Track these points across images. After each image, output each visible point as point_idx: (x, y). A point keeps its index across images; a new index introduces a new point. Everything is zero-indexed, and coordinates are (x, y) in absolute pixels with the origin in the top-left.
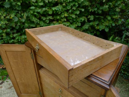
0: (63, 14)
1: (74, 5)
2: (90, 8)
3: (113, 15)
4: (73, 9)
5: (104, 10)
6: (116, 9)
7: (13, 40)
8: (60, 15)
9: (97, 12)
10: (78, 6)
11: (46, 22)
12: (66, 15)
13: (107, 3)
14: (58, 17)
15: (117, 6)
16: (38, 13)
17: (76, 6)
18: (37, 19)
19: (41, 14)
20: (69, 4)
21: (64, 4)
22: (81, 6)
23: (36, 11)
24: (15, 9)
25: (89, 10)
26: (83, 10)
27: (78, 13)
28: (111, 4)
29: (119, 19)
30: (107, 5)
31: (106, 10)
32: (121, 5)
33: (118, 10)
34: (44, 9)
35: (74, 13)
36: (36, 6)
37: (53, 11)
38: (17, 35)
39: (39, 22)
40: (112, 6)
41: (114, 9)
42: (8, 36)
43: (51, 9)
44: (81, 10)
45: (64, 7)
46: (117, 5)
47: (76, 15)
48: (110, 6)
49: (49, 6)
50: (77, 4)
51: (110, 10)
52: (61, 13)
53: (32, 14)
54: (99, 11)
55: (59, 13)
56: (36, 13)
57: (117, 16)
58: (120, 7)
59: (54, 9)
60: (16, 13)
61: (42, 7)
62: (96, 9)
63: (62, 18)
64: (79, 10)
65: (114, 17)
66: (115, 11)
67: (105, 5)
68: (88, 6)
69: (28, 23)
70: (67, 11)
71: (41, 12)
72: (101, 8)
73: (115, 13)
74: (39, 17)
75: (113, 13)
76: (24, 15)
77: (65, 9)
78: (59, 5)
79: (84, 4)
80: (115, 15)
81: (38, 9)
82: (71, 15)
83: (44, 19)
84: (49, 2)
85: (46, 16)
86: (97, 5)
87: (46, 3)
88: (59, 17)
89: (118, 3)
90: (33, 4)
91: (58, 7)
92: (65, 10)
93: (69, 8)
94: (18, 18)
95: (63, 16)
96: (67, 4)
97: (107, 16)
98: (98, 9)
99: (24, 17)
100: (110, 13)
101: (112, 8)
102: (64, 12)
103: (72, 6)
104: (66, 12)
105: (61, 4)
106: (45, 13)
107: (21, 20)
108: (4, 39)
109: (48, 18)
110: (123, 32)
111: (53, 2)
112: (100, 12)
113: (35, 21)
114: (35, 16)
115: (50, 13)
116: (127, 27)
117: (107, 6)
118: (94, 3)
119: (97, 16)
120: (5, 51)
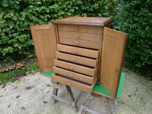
1: (69, 4)
2: (82, 7)
3: (103, 12)
4: (68, 7)
5: (95, 8)
6: (105, 6)
7: (12, 40)
8: (57, 13)
9: (89, 10)
10: (72, 4)
11: (44, 20)
12: (63, 13)
13: (97, 2)
14: (55, 16)
15: (105, 5)
16: (36, 11)
17: (71, 5)
18: (36, 17)
19: (39, 13)
20: (64, 3)
21: (60, 3)
22: (75, 5)
23: (35, 9)
24: (13, 8)
25: (82, 8)
26: (77, 8)
27: (73, 11)
28: (100, 2)
29: (108, 16)
30: (97, 3)
31: (97, 8)
32: (109, 3)
33: (106, 8)
34: (42, 8)
35: (69, 11)
36: (34, 5)
37: (50, 10)
38: (16, 34)
39: (37, 21)
40: (101, 5)
41: (104, 7)
42: (7, 36)
43: (47, 8)
44: (75, 8)
45: (60, 5)
46: (105, 3)
47: (71, 13)
48: (99, 4)
49: (46, 5)
50: (71, 2)
51: (100, 8)
52: (58, 11)
53: (31, 13)
54: (90, 9)
55: (57, 11)
56: (35, 12)
57: (106, 13)
58: (108, 5)
59: (51, 7)
60: (14, 12)
61: (40, 6)
62: (88, 7)
63: (59, 16)
64: (73, 8)
65: (104, 14)
66: (104, 9)
67: (96, 3)
68: (81, 4)
69: (27, 22)
70: (63, 9)
71: (40, 11)
72: (92, 7)
73: (105, 10)
74: (37, 15)
75: (103, 11)
76: (22, 14)
77: (61, 7)
78: (55, 3)
79: (78, 3)
80: (104, 12)
81: (36, 7)
82: (66, 13)
83: (42, 17)
84: (46, 1)
85: (44, 14)
86: (88, 4)
87: (43, 2)
88: (57, 15)
89: (106, 2)
90: (32, 3)
91: (54, 5)
92: (61, 9)
93: (64, 6)
94: (17, 17)
95: (59, 14)
96: (63, 3)
97: (98, 14)
98: (90, 7)
99: (22, 16)
100: (100, 11)
101: (101, 7)
102: (60, 10)
103: (67, 4)
104: (62, 11)
105: (57, 2)
106: (43, 12)
107: (20, 19)
108: (3, 39)
109: (46, 17)
110: (113, 27)
111: (49, 1)
112: (92, 10)
113: (34, 19)
114: (34, 15)
115: (48, 11)
116: (115, 22)
117: (97, 5)
118: (85, 2)
119: (90, 14)
120: (36, 30)
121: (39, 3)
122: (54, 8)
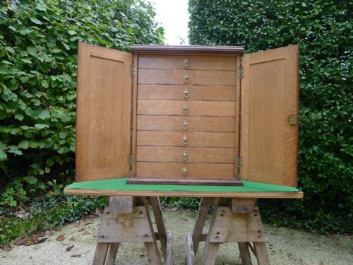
0: (70, 94)
8: (65, 93)
11: (32, 103)
14: (61, 99)
18: (12, 91)
19: (22, 84)
37: (50, 83)
39: (15, 100)
49: (43, 73)
52: (68, 90)
55: (65, 89)
59: (54, 78)
63: (68, 102)
71: (24, 80)
74: (16, 88)
78: (64, 73)
83: (28, 95)
88: (63, 98)
90: (9, 56)
91: (61, 76)
95: (70, 98)
106: (33, 83)
109: (39, 96)
111: (52, 65)
113: (5, 93)
115: (45, 84)
120: (91, 56)
121: (28, 61)
122: (61, 80)
